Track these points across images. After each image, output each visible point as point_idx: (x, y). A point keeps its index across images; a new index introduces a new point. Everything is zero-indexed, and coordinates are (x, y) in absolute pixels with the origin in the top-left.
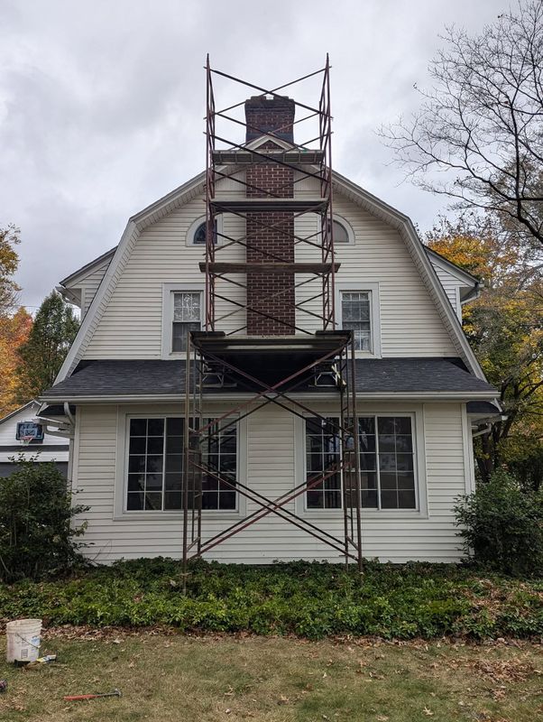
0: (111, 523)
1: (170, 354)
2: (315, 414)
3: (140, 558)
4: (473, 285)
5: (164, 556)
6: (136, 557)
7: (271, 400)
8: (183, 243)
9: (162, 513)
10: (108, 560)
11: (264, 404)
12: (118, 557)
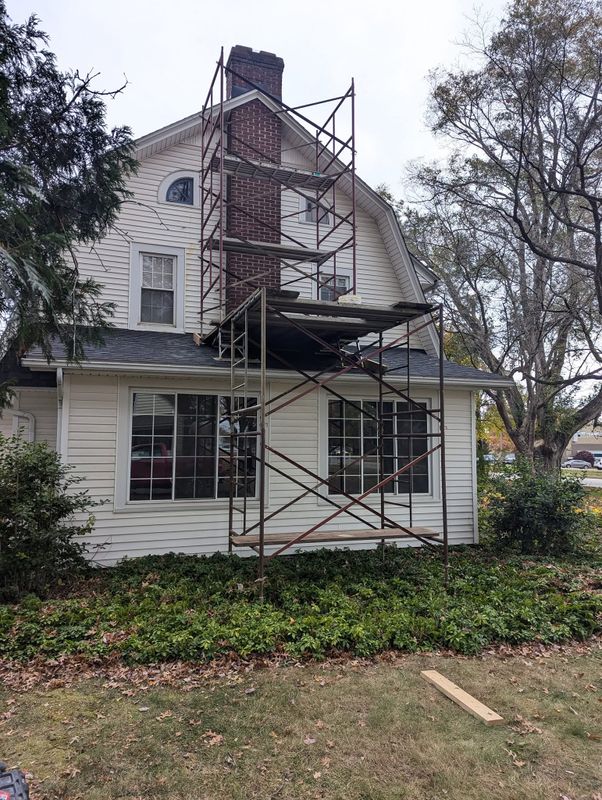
0: (110, 515)
1: (139, 324)
2: (339, 396)
3: (147, 555)
4: (432, 283)
5: (177, 552)
6: (141, 554)
7: (310, 379)
8: (155, 199)
9: (172, 503)
10: (109, 559)
11: (304, 383)
12: (121, 556)
